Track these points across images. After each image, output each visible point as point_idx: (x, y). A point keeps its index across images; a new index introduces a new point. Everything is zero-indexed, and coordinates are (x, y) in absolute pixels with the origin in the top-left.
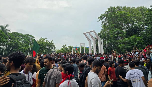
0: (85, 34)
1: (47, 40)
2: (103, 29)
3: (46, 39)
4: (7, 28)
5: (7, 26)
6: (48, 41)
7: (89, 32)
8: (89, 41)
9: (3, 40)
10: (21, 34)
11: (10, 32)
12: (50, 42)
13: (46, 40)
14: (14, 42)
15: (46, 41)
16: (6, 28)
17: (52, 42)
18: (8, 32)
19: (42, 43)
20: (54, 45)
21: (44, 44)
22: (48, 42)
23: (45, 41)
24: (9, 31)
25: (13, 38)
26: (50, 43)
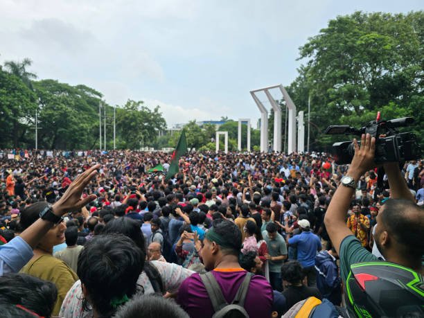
0: (252, 93)
1: (144, 105)
2: (300, 77)
3: (142, 102)
4: (28, 69)
5: (27, 62)
6: (146, 108)
7: (266, 90)
8: (262, 111)
9: (27, 105)
10: (67, 85)
11: (35, 80)
12: (153, 111)
13: (141, 105)
14: (58, 109)
15: (143, 107)
16: (23, 67)
17: (156, 110)
18: (31, 79)
19: (133, 115)
20: (163, 120)
21: (139, 116)
22: (145, 110)
23: (139, 109)
24: (35, 76)
25: (52, 98)
26: (153, 115)
